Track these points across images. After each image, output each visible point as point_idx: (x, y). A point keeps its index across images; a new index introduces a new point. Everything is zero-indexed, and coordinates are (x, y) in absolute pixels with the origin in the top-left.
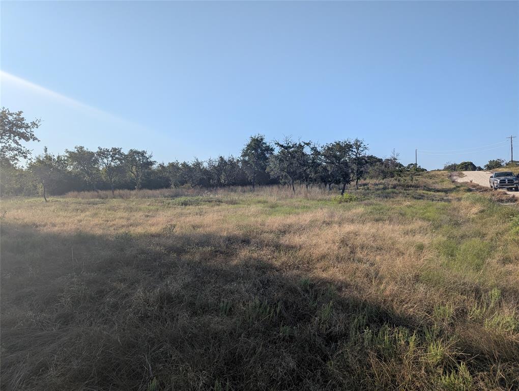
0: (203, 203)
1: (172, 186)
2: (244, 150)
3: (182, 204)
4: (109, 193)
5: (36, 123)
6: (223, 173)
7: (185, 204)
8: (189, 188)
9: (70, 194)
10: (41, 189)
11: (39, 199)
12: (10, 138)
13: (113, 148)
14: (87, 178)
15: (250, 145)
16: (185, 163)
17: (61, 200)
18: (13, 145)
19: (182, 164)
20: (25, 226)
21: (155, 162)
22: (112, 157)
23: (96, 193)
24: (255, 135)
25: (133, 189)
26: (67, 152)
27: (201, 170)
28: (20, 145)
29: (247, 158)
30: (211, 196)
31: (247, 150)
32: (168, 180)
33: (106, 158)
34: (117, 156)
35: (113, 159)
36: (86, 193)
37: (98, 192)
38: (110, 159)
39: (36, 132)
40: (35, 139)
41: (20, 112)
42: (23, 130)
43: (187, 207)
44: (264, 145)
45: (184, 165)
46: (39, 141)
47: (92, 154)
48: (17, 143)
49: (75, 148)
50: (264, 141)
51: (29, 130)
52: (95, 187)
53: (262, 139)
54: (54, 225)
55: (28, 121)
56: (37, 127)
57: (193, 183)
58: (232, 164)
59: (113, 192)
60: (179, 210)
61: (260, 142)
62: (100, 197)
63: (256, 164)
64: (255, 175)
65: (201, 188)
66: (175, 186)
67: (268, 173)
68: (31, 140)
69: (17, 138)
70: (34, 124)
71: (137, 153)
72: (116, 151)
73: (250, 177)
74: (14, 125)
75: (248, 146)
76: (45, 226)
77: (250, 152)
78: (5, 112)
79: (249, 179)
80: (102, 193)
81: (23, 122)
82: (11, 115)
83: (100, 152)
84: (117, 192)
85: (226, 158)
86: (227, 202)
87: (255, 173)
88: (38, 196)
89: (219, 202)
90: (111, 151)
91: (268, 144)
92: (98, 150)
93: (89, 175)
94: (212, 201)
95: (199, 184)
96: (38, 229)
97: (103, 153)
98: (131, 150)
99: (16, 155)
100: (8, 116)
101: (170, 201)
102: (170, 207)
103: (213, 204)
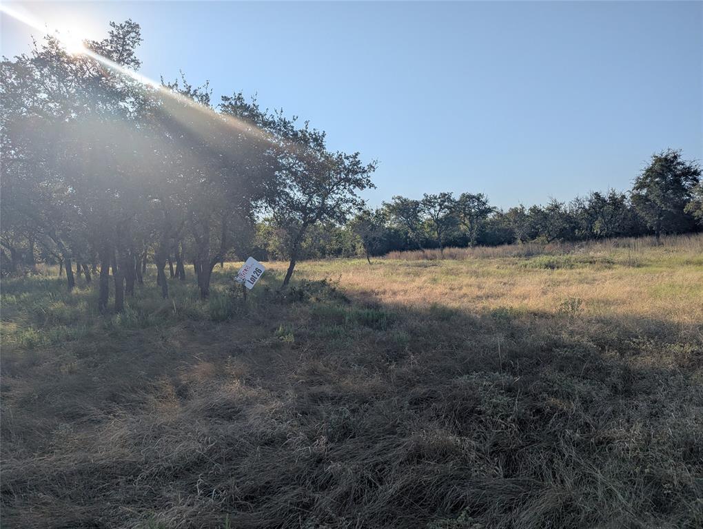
0: (580, 265)
1: (519, 241)
2: (639, 178)
3: (546, 266)
4: (437, 252)
5: (373, 165)
6: (600, 218)
7: (551, 266)
8: (543, 243)
9: (392, 254)
10: (360, 249)
11: (361, 260)
12: (345, 188)
13: (441, 194)
14: (411, 234)
15: (651, 169)
16: (535, 207)
17: (384, 261)
18: (349, 196)
19: (531, 209)
20: (364, 293)
21: (495, 208)
22: (440, 205)
23: (421, 253)
24: (663, 150)
25: (466, 246)
26: (384, 204)
27: (561, 215)
28: (355, 195)
29: (644, 192)
30: (591, 254)
31: (646, 178)
32: (512, 232)
33: (433, 206)
34: (446, 203)
35: (441, 208)
36: (409, 252)
37: (424, 252)
38: (438, 208)
39: (373, 177)
40: (372, 186)
41: (357, 154)
42: (359, 176)
43: (556, 271)
44: (679, 167)
45: (535, 210)
46: (375, 188)
47: (417, 203)
48: (352, 193)
49: (393, 199)
50: (679, 160)
51: (365, 175)
52: (420, 245)
53: (675, 157)
54: (395, 293)
55: (364, 164)
56: (374, 171)
57: (550, 235)
58: (616, 202)
59: (442, 250)
60: (545, 274)
61: (672, 162)
62: (426, 257)
63: (665, 199)
64: (661, 219)
65: (563, 242)
66: (523, 241)
67: (690, 213)
68: (367, 187)
69: (351, 187)
70: (371, 166)
71: (471, 197)
72: (445, 197)
73: (650, 220)
74: (349, 171)
75: (647, 171)
76: (384, 292)
77: (651, 181)
78: (340, 155)
79: (648, 225)
80: (428, 252)
81: (359, 166)
82: (347, 158)
83: (426, 200)
84: (447, 250)
85: (605, 195)
86: (623, 263)
87: (660, 215)
88: (359, 258)
89: (609, 264)
90: (439, 198)
91: (687, 164)
92: (424, 198)
93: (414, 230)
94: (595, 262)
95: (558, 237)
96: (379, 297)
97: (429, 202)
98: (463, 195)
99: (350, 208)
100: (345, 160)
101: (527, 262)
102: (529, 271)
103: (597, 266)
